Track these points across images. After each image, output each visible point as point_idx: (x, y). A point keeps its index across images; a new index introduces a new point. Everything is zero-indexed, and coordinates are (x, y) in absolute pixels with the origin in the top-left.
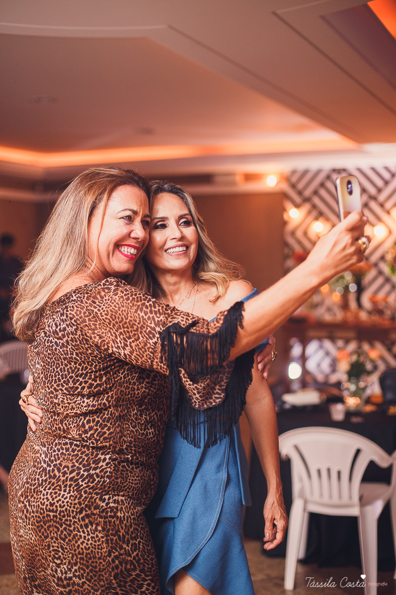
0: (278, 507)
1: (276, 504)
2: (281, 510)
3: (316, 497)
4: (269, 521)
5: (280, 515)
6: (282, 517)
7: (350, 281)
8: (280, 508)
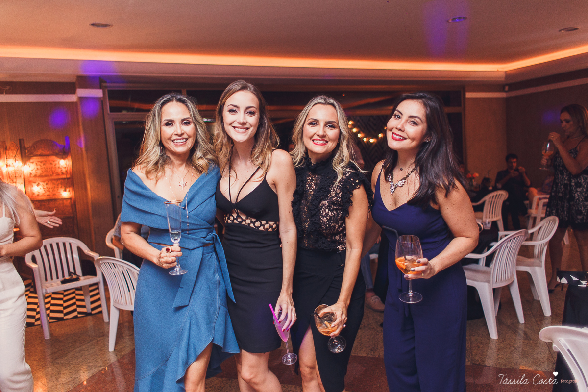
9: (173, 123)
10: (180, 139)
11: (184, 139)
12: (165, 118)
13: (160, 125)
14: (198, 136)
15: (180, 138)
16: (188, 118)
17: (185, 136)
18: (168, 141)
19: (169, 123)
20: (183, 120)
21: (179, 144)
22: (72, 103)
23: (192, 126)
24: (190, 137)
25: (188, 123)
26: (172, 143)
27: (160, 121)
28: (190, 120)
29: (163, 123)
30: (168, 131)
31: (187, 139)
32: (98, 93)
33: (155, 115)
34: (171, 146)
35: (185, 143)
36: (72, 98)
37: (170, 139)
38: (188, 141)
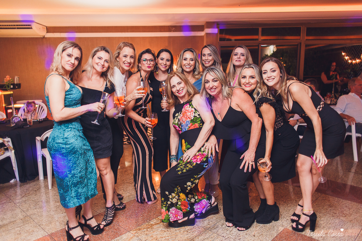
10: (188, 66)
12: (184, 57)
13: (182, 60)
14: (196, 65)
17: (190, 65)
18: (184, 66)
19: (185, 59)
21: (188, 68)
22: (201, 36)
23: (194, 61)
24: (192, 65)
25: (192, 60)
27: (182, 58)
28: (194, 59)
29: (183, 59)
30: (184, 62)
31: (191, 66)
32: (215, 31)
33: (181, 56)
34: (184, 68)
36: (202, 34)
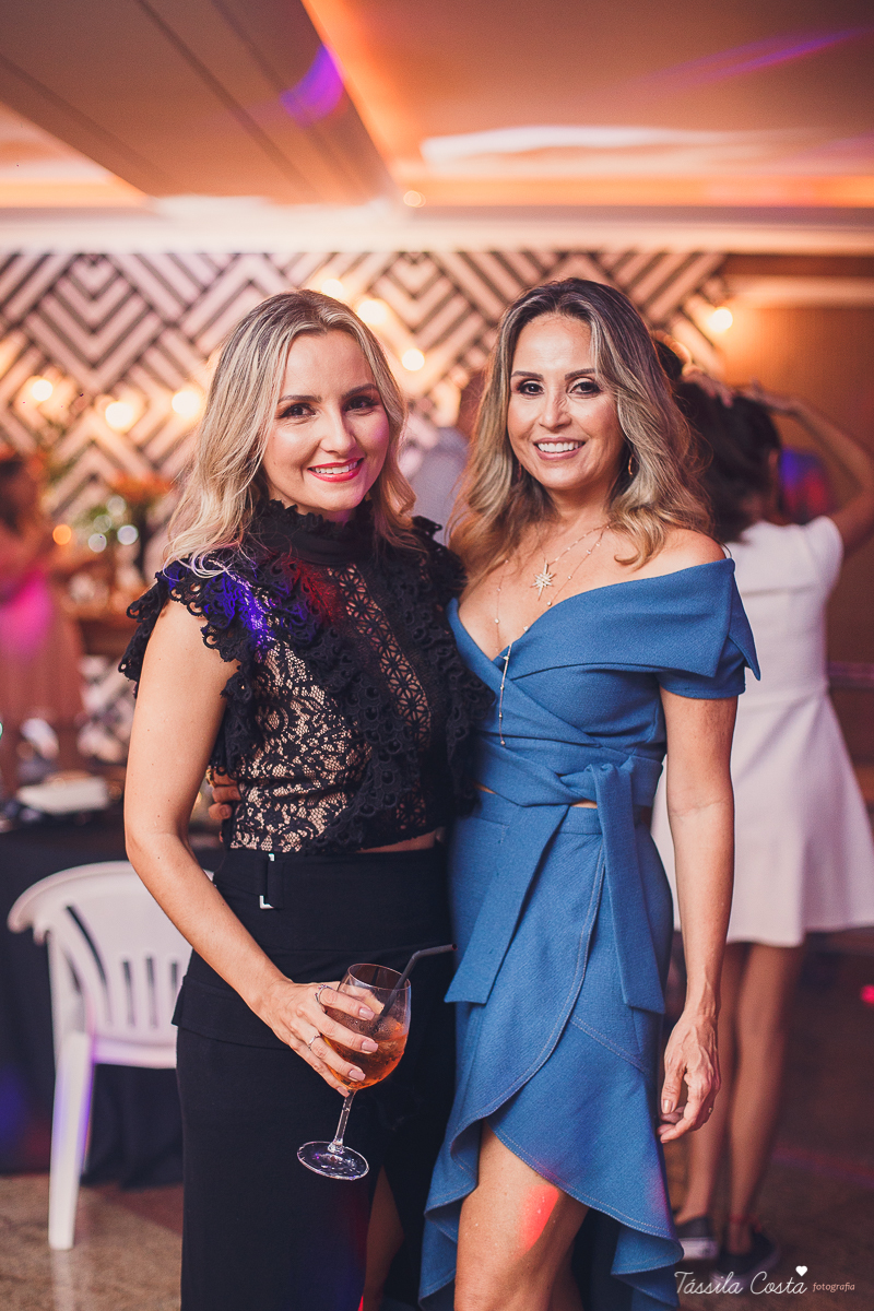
0: (696, 1045)
1: (694, 1038)
2: (705, 1053)
3: (121, 1027)
4: (674, 1074)
5: (699, 1062)
6: (703, 1068)
7: (122, 519)
8: (702, 1049)
9: (541, 384)
10: (555, 442)
11: (569, 441)
15: (555, 436)
16: (592, 371)
18: (525, 445)
19: (532, 385)
20: (573, 377)
21: (552, 456)
24: (591, 436)
25: (590, 389)
26: (532, 449)
31: (582, 443)
35: (573, 456)
37: (525, 436)
38: (584, 450)
